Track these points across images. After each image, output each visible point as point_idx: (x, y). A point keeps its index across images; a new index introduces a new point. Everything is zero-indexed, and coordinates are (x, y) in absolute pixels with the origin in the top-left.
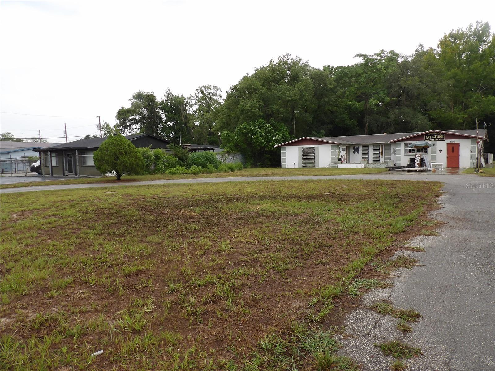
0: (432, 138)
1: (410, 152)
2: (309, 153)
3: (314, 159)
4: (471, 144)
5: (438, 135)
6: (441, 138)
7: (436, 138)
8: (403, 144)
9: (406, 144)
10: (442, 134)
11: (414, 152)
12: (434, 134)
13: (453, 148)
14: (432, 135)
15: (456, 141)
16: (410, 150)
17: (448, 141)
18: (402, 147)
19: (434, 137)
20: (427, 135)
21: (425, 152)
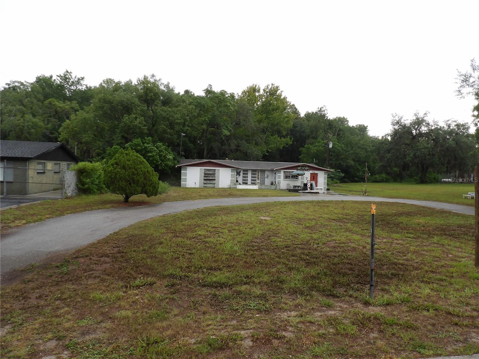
0: (302, 169)
1: (287, 178)
2: (211, 174)
3: (215, 180)
4: (325, 175)
5: (306, 167)
6: (307, 170)
7: (304, 169)
8: (282, 172)
9: (284, 172)
10: (308, 166)
11: (290, 178)
12: (303, 166)
13: (314, 176)
14: (302, 167)
15: (316, 172)
16: (287, 176)
17: (311, 172)
18: (282, 174)
19: (303, 168)
20: (299, 166)
21: (296, 178)
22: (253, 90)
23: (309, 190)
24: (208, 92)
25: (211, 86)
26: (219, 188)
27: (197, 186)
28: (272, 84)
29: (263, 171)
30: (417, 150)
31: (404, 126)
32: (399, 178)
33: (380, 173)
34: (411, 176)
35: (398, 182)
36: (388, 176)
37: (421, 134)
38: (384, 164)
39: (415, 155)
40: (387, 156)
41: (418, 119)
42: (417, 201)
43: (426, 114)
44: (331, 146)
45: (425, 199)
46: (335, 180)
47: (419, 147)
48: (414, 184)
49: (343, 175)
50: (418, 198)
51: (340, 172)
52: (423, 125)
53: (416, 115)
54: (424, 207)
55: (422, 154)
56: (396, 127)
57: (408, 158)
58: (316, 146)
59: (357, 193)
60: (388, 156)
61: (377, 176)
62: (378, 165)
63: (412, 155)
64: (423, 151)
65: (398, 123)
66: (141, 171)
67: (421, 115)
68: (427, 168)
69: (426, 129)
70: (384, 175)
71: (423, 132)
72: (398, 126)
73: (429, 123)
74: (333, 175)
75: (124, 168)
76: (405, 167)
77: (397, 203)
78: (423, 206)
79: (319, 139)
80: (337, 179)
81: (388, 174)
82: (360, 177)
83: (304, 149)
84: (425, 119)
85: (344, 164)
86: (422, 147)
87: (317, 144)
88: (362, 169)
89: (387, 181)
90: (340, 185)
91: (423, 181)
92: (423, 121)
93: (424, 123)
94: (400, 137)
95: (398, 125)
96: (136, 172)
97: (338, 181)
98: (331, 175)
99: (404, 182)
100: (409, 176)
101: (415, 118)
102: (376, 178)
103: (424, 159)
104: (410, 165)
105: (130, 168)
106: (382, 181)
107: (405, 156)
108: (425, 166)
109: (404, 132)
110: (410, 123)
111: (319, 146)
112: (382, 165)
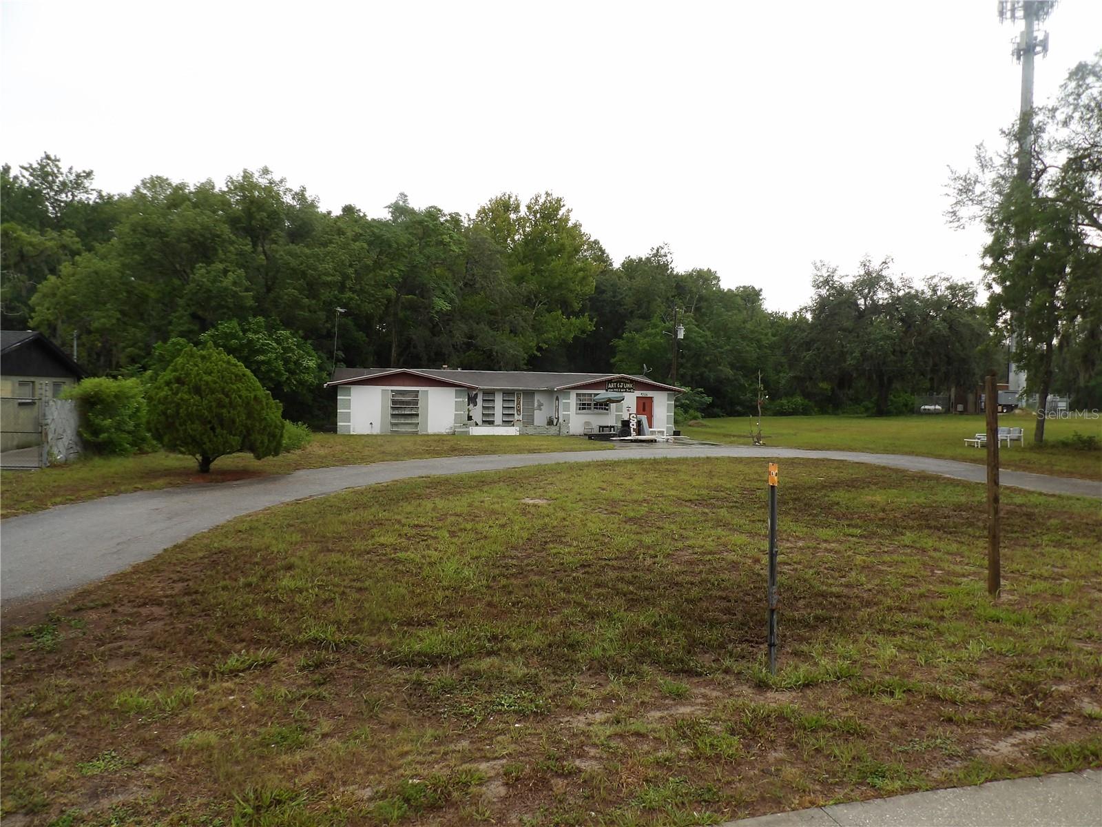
0: (617, 388)
1: (584, 409)
2: (408, 403)
3: (417, 415)
4: (668, 400)
5: (626, 383)
6: (629, 389)
7: (623, 388)
8: (573, 394)
9: (578, 395)
11: (590, 409)
12: (619, 381)
13: (644, 404)
14: (617, 382)
15: (649, 394)
16: (584, 404)
17: (638, 393)
18: (572, 400)
19: (620, 385)
20: (610, 381)
21: (605, 410)
22: (503, 207)
23: (634, 436)
24: (399, 210)
25: (406, 196)
26: (428, 435)
27: (376, 430)
28: (547, 194)
29: (529, 394)
30: (869, 343)
31: (840, 290)
32: (831, 405)
33: (789, 394)
34: (856, 401)
35: (829, 414)
36: (806, 401)
37: (875, 308)
38: (799, 374)
39: (863, 353)
40: (805, 357)
41: (868, 273)
42: (868, 455)
43: (885, 263)
44: (681, 335)
45: (886, 451)
46: (691, 411)
47: (872, 337)
48: (864, 418)
49: (709, 400)
50: (872, 449)
51: (702, 393)
52: (880, 287)
53: (865, 265)
54: (884, 468)
55: (879, 350)
56: (824, 292)
57: (850, 361)
58: (648, 335)
59: (742, 440)
60: (808, 355)
61: (784, 401)
62: (785, 378)
63: (857, 354)
64: (882, 346)
65: (826, 282)
66: (240, 397)
67: (875, 266)
68: (890, 381)
69: (886, 295)
70: (799, 399)
71: (881, 302)
72: (828, 290)
73: (892, 284)
74: (687, 401)
75: (197, 390)
76: (844, 381)
77: (829, 460)
78: (882, 465)
79: (655, 320)
80: (697, 409)
81: (807, 395)
82: (747, 404)
83: (621, 342)
84: (884, 273)
85: (712, 375)
86: (878, 337)
87: (650, 331)
88: (750, 385)
89: (805, 412)
90: (705, 422)
91: (882, 411)
92: (880, 277)
93: (882, 284)
94: (833, 315)
95: (827, 287)
96: (227, 400)
97: (699, 414)
98: (683, 401)
99: (843, 413)
100: (851, 400)
101: (862, 273)
102: (782, 405)
103: (884, 363)
104: (854, 375)
105: (213, 392)
106: (793, 412)
107: (843, 355)
108: (885, 378)
109: (840, 303)
110: (853, 283)
111: (657, 334)
112: (795, 377)
